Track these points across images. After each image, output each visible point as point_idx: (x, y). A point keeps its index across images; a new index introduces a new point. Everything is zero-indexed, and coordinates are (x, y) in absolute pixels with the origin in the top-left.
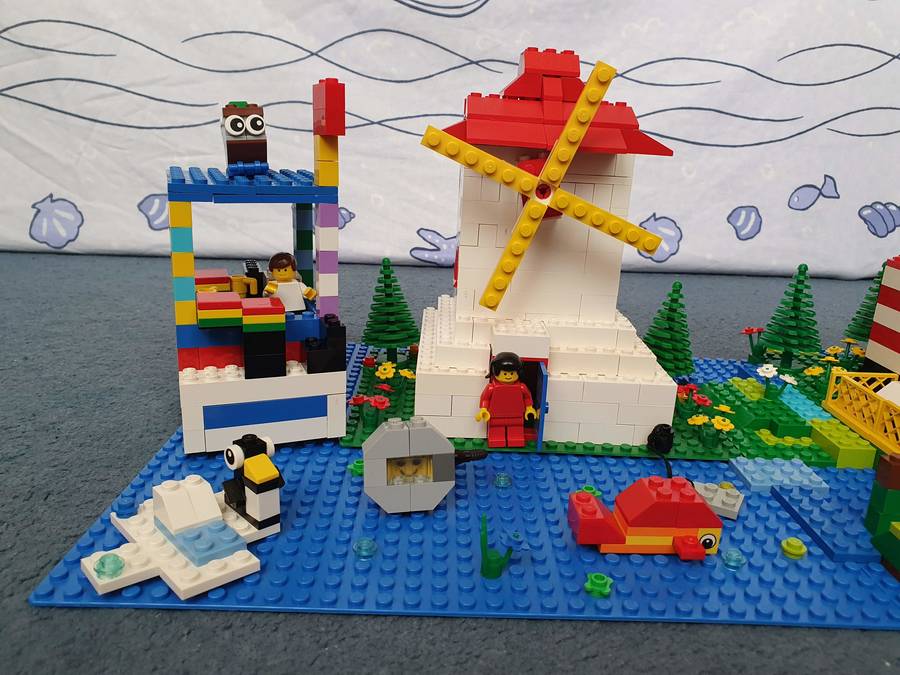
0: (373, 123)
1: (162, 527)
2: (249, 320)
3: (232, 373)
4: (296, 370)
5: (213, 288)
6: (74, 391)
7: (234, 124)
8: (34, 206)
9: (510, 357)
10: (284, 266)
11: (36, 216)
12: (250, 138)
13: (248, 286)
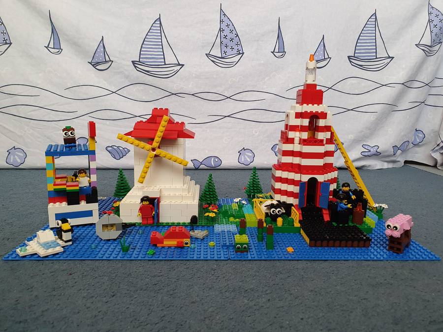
0: (137, 116)
1: (39, 243)
2: (68, 189)
3: (64, 204)
4: (83, 203)
5: (59, 180)
6: (18, 214)
7: (65, 134)
8: (8, 151)
9: (147, 197)
10: (82, 173)
11: (8, 155)
12: (70, 137)
13: (72, 179)
